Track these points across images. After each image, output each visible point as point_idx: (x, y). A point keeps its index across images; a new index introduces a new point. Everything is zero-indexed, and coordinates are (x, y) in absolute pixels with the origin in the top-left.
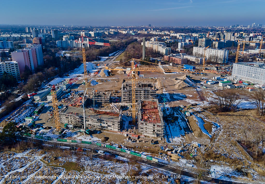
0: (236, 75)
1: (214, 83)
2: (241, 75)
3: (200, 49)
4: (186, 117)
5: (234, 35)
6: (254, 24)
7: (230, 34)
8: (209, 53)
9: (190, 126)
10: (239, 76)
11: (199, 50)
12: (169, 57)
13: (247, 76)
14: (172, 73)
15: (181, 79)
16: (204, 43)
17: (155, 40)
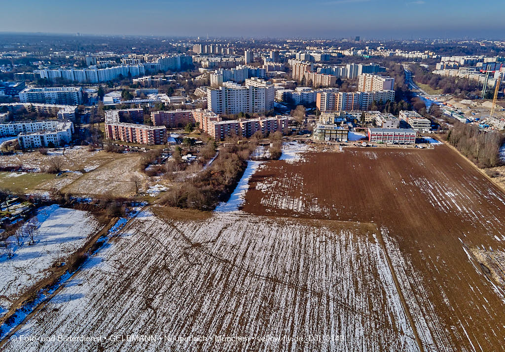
17: (442, 67)
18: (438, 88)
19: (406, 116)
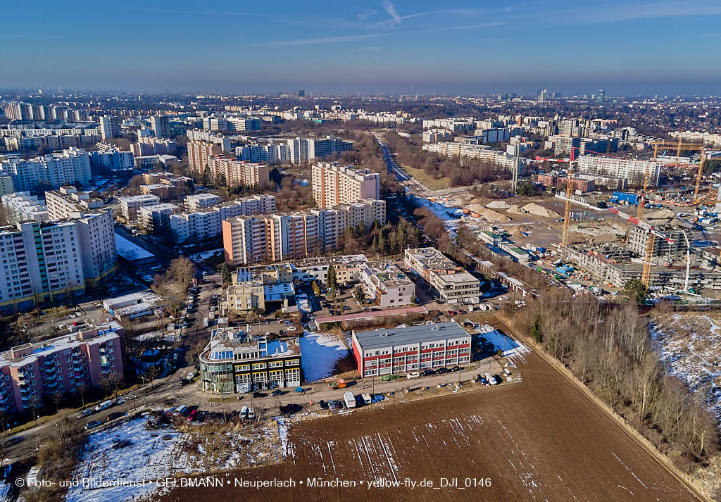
3: (595, 160)
11: (595, 163)
18: (440, 176)
19: (422, 265)
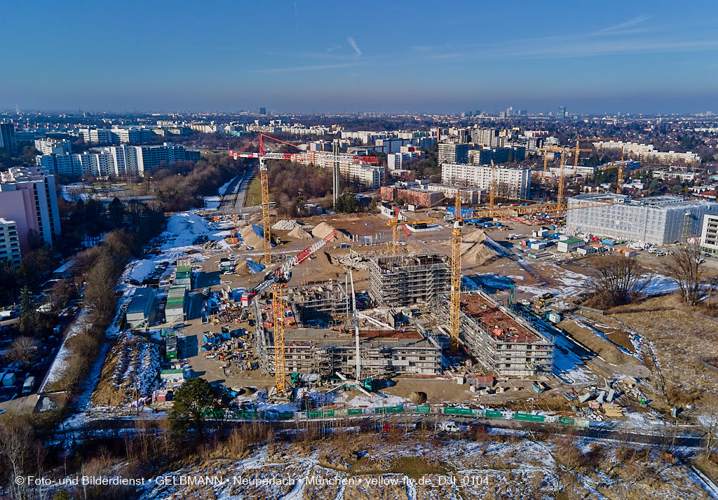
0: (576, 224)
1: (546, 246)
2: (589, 223)
3: (459, 169)
4: (554, 324)
5: (497, 134)
6: (511, 109)
7: (489, 132)
8: (483, 177)
9: (580, 343)
10: (585, 225)
11: (459, 172)
12: (395, 191)
13: (602, 225)
14: (432, 229)
15: (472, 240)
16: (453, 154)
17: (319, 148)
